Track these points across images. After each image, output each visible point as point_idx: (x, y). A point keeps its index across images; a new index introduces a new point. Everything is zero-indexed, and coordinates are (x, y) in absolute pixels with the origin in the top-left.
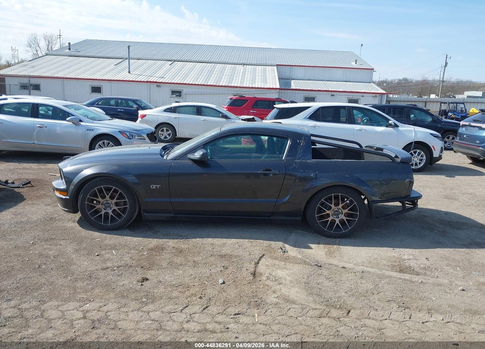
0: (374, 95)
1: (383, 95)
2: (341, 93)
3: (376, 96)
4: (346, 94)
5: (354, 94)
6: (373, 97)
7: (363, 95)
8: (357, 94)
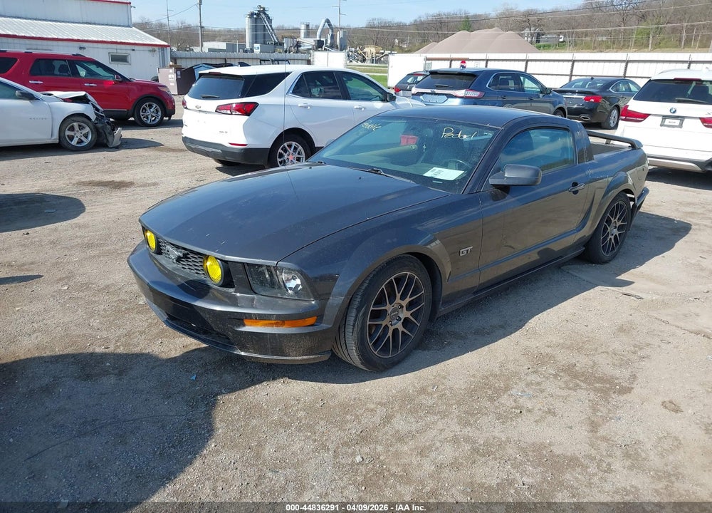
0: (151, 48)
1: (165, 49)
2: (95, 45)
3: (154, 51)
4: (105, 45)
5: (119, 46)
6: (150, 51)
7: (133, 47)
8: (123, 46)
